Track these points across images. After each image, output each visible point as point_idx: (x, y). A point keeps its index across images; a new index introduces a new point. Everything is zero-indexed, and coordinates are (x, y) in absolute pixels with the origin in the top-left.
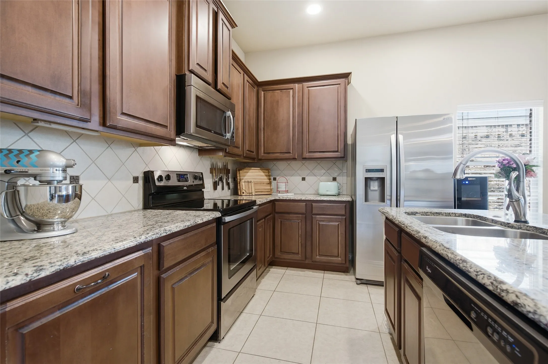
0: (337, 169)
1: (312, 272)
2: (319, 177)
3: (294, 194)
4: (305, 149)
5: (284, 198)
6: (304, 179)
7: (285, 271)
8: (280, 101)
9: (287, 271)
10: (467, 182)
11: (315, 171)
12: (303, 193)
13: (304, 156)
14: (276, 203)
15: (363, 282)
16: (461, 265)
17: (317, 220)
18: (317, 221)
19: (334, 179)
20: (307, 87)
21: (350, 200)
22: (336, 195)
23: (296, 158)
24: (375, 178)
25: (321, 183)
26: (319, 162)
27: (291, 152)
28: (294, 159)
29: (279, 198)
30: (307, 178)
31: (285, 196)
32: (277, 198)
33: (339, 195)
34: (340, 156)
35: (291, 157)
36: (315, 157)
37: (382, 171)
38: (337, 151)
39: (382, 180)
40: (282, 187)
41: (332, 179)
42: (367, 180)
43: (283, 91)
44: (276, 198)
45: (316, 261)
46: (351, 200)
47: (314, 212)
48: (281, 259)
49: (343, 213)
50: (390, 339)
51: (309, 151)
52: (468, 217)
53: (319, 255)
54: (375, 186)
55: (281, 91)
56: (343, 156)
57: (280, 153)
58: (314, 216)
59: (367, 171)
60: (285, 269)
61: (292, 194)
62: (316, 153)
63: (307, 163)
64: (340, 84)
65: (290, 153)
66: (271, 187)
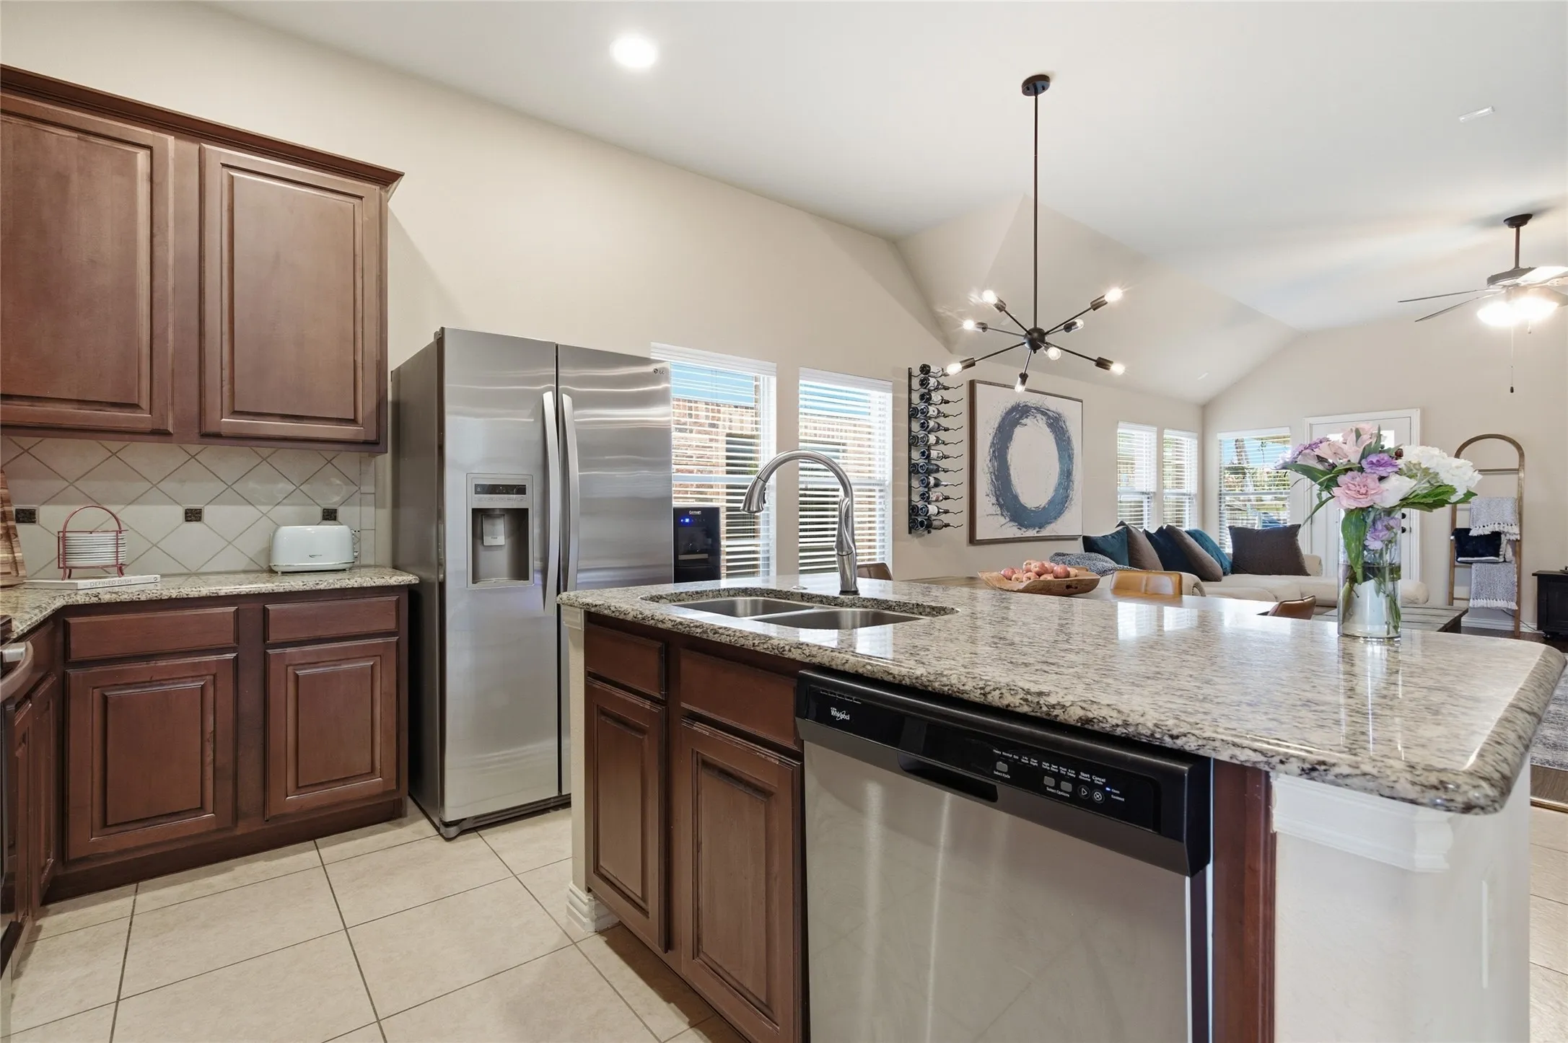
0: (338, 482)
1: (266, 861)
2: (264, 509)
3: (163, 576)
4: (214, 399)
5: (125, 597)
6: (193, 515)
7: (128, 901)
8: (75, 177)
9: (139, 897)
10: (687, 520)
11: (251, 485)
12: (193, 571)
13: (211, 428)
14: (73, 621)
15: (466, 826)
16: (936, 684)
17: (287, 663)
18: (290, 669)
19: (330, 515)
20: (224, 165)
21: (413, 582)
22: (344, 570)
23: (171, 430)
24: (498, 512)
25: (287, 532)
26: (265, 452)
27: (145, 403)
28: (160, 434)
29: (94, 600)
30: (208, 512)
31: (124, 588)
32: (81, 599)
33: (352, 567)
34: (362, 438)
35: (148, 426)
36: (263, 432)
37: (521, 490)
38: (353, 421)
39: (519, 518)
40: (98, 549)
41: (318, 512)
42: (480, 515)
43: (92, 139)
44: (78, 598)
45: (284, 816)
46: (417, 582)
47: (274, 637)
48: (105, 856)
49: (391, 625)
50: (604, 945)
51: (236, 410)
52: (751, 595)
53: (298, 787)
54: (499, 535)
55: (79, 138)
56: (372, 437)
57: (79, 401)
58: (278, 651)
59: (479, 490)
60: (125, 896)
61: (151, 577)
62: (269, 418)
63: (210, 454)
64: (361, 198)
65: (135, 407)
66: (13, 553)
